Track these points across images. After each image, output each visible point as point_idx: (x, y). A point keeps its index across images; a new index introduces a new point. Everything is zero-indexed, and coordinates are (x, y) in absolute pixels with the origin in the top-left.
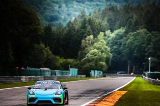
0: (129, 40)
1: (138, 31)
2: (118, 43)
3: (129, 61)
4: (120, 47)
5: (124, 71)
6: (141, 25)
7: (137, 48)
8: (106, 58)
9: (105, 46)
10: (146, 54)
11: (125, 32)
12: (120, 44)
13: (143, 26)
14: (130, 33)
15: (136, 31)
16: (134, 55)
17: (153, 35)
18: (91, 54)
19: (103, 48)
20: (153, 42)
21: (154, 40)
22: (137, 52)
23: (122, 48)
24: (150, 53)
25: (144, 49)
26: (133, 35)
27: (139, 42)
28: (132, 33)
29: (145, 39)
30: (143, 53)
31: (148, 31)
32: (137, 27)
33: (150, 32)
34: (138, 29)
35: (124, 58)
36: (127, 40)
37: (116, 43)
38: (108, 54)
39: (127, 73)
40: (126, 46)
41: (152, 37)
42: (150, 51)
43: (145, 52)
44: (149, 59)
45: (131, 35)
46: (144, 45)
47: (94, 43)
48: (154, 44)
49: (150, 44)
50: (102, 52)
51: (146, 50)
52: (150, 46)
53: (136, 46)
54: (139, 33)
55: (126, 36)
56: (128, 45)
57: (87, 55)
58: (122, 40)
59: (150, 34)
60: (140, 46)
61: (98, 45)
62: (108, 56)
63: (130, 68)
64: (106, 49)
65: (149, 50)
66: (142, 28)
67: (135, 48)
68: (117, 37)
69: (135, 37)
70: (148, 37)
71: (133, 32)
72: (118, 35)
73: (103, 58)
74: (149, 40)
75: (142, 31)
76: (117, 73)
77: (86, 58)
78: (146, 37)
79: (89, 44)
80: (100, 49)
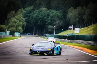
1: (41, 9)
2: (28, 16)
3: (35, 27)
4: (29, 19)
5: (31, 33)
6: (43, 5)
7: (41, 19)
8: (22, 25)
9: (22, 18)
10: (46, 23)
11: (32, 9)
12: (29, 17)
13: (44, 6)
14: (36, 10)
15: (40, 9)
16: (39, 23)
17: (50, 12)
19: (20, 19)
20: (51, 16)
21: (51, 15)
22: (41, 22)
23: (30, 19)
24: (49, 23)
25: (45, 20)
27: (42, 16)
28: (37, 10)
29: (46, 14)
30: (44, 23)
31: (47, 9)
32: (40, 6)
33: (49, 10)
34: (41, 8)
35: (31, 26)
36: (34, 14)
37: (27, 16)
38: (24, 23)
39: (33, 34)
40: (34, 18)
41: (51, 13)
42: (49, 21)
43: (46, 22)
44: (55, 27)
45: (36, 11)
46: (45, 18)
47: (15, 16)
48: (52, 18)
49: (49, 17)
50: (20, 21)
51: (46, 21)
52: (49, 19)
53: (40, 18)
54: (42, 10)
55: (33, 12)
56: (35, 17)
57: (11, 23)
58: (31, 14)
59: (49, 11)
60: (43, 18)
61: (18, 17)
62: (23, 24)
63: (35, 32)
64: (22, 19)
65: (48, 21)
66: (43, 7)
67: (40, 19)
68: (28, 12)
69: (39, 12)
70: (48, 13)
71: (37, 9)
72: (28, 11)
73: (20, 25)
74: (48, 15)
75: (44, 9)
76: (26, 34)
77: (10, 24)
78: (46, 13)
79: (12, 17)
80: (19, 19)
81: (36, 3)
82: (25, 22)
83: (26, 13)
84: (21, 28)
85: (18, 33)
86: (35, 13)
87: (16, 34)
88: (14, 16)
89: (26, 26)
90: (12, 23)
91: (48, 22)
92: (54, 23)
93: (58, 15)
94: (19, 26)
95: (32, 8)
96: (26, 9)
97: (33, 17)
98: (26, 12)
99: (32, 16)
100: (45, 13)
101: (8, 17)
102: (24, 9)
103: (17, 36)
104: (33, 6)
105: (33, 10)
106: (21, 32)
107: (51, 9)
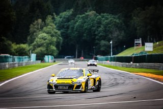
0: (77, 23)
1: (87, 14)
2: (65, 27)
3: (77, 45)
4: (67, 31)
5: (71, 56)
6: (89, 7)
7: (87, 31)
9: (55, 30)
10: (97, 37)
11: (72, 15)
12: (68, 28)
13: (91, 8)
15: (84, 14)
16: (83, 38)
17: (103, 17)
18: (40, 39)
19: (53, 32)
20: (103, 25)
21: (104, 23)
22: (87, 35)
23: (70, 31)
24: (101, 36)
26: (82, 18)
27: (88, 25)
28: (81, 16)
29: (95, 22)
30: (93, 37)
31: (97, 13)
32: (85, 9)
33: (100, 14)
34: (86, 12)
35: (72, 42)
36: (75, 23)
37: (63, 27)
38: (58, 38)
39: (75, 58)
40: (75, 29)
41: (103, 19)
42: (101, 34)
43: (96, 35)
44: (111, 42)
45: (79, 17)
46: (94, 28)
48: (105, 27)
49: (100, 27)
50: (52, 36)
51: (96, 33)
52: (100, 29)
53: (86, 29)
54: (88, 15)
55: (74, 19)
56: (77, 28)
57: (36, 40)
58: (69, 23)
59: (100, 17)
60: (90, 29)
61: (48, 29)
62: (58, 40)
63: (78, 53)
64: (56, 33)
65: (99, 33)
66: (90, 11)
67: (85, 31)
68: (64, 20)
69: (83, 19)
70: (98, 19)
71: (81, 14)
72: (64, 18)
73: (53, 42)
74: (99, 23)
75: (91, 13)
76: (64, 58)
77: (35, 43)
78: (96, 20)
79: (38, 29)
80: (50, 33)
81: (77, 4)
82: (60, 38)
83: (62, 22)
84: (54, 48)
85: (50, 56)
86: (77, 21)
87: (46, 58)
88: (42, 28)
89: (63, 43)
90: (39, 40)
91: (99, 35)
92: (110, 36)
93: (115, 22)
94: (51, 44)
95: (71, 13)
96: (61, 14)
97: (73, 28)
98: (61, 19)
99: (72, 26)
100: (94, 20)
101: (31, 29)
102: (58, 14)
103: (49, 62)
104: (72, 10)
105: (74, 15)
106: (55, 54)
107: (104, 12)
